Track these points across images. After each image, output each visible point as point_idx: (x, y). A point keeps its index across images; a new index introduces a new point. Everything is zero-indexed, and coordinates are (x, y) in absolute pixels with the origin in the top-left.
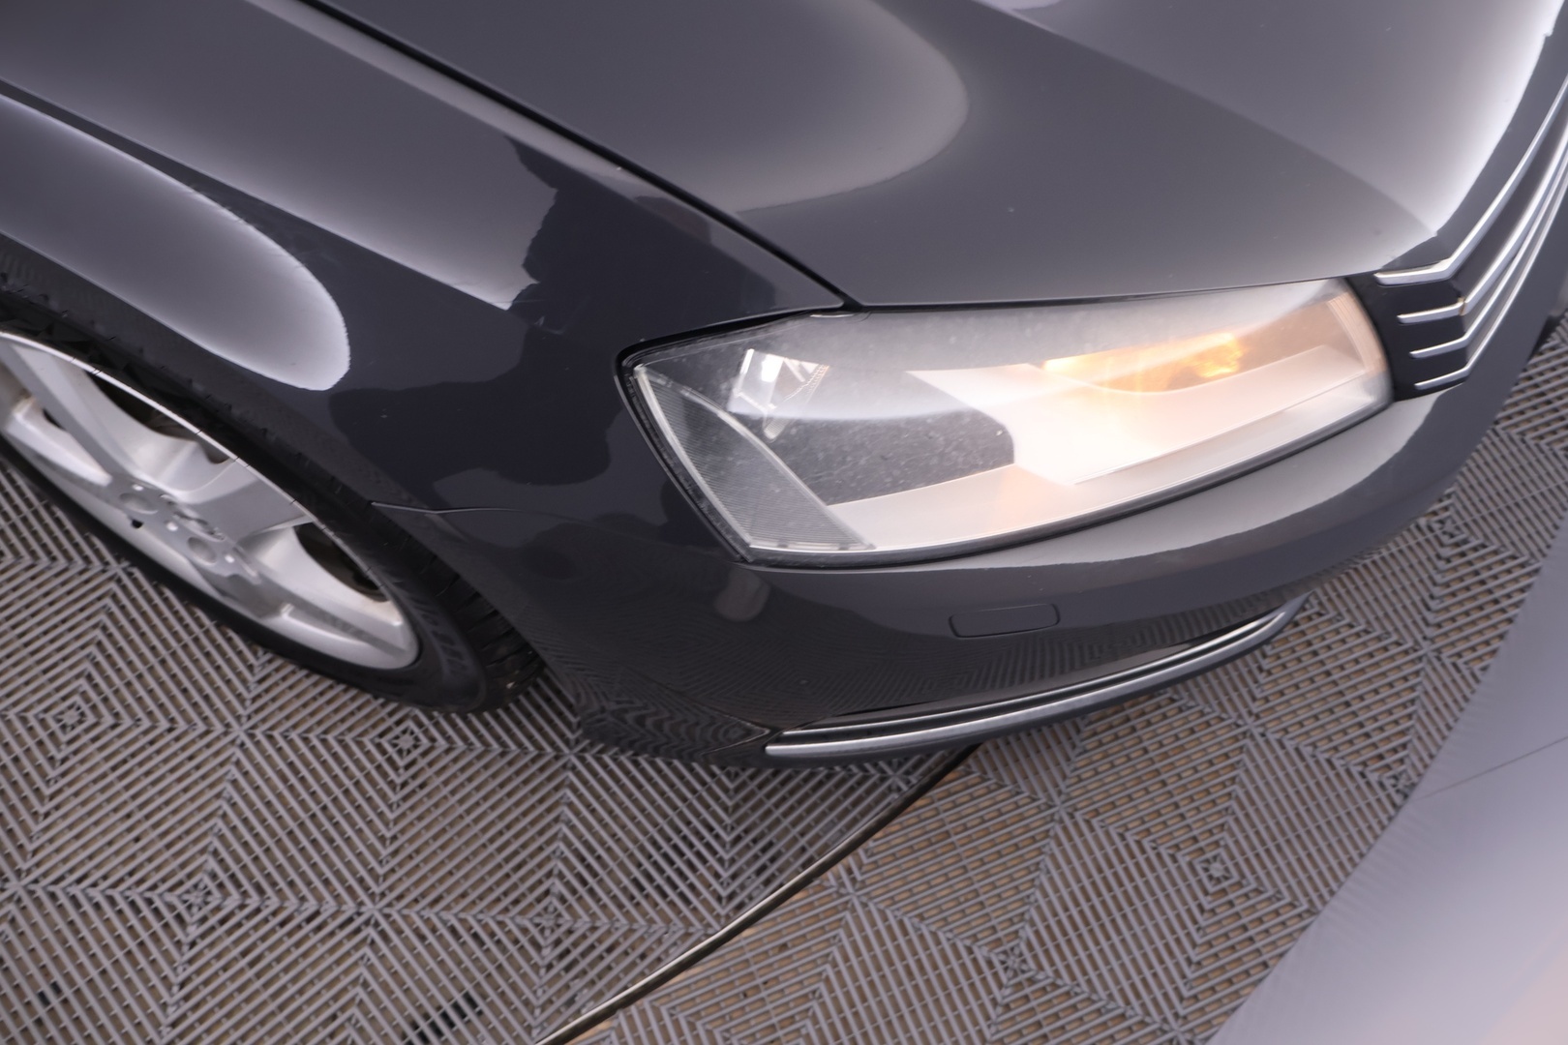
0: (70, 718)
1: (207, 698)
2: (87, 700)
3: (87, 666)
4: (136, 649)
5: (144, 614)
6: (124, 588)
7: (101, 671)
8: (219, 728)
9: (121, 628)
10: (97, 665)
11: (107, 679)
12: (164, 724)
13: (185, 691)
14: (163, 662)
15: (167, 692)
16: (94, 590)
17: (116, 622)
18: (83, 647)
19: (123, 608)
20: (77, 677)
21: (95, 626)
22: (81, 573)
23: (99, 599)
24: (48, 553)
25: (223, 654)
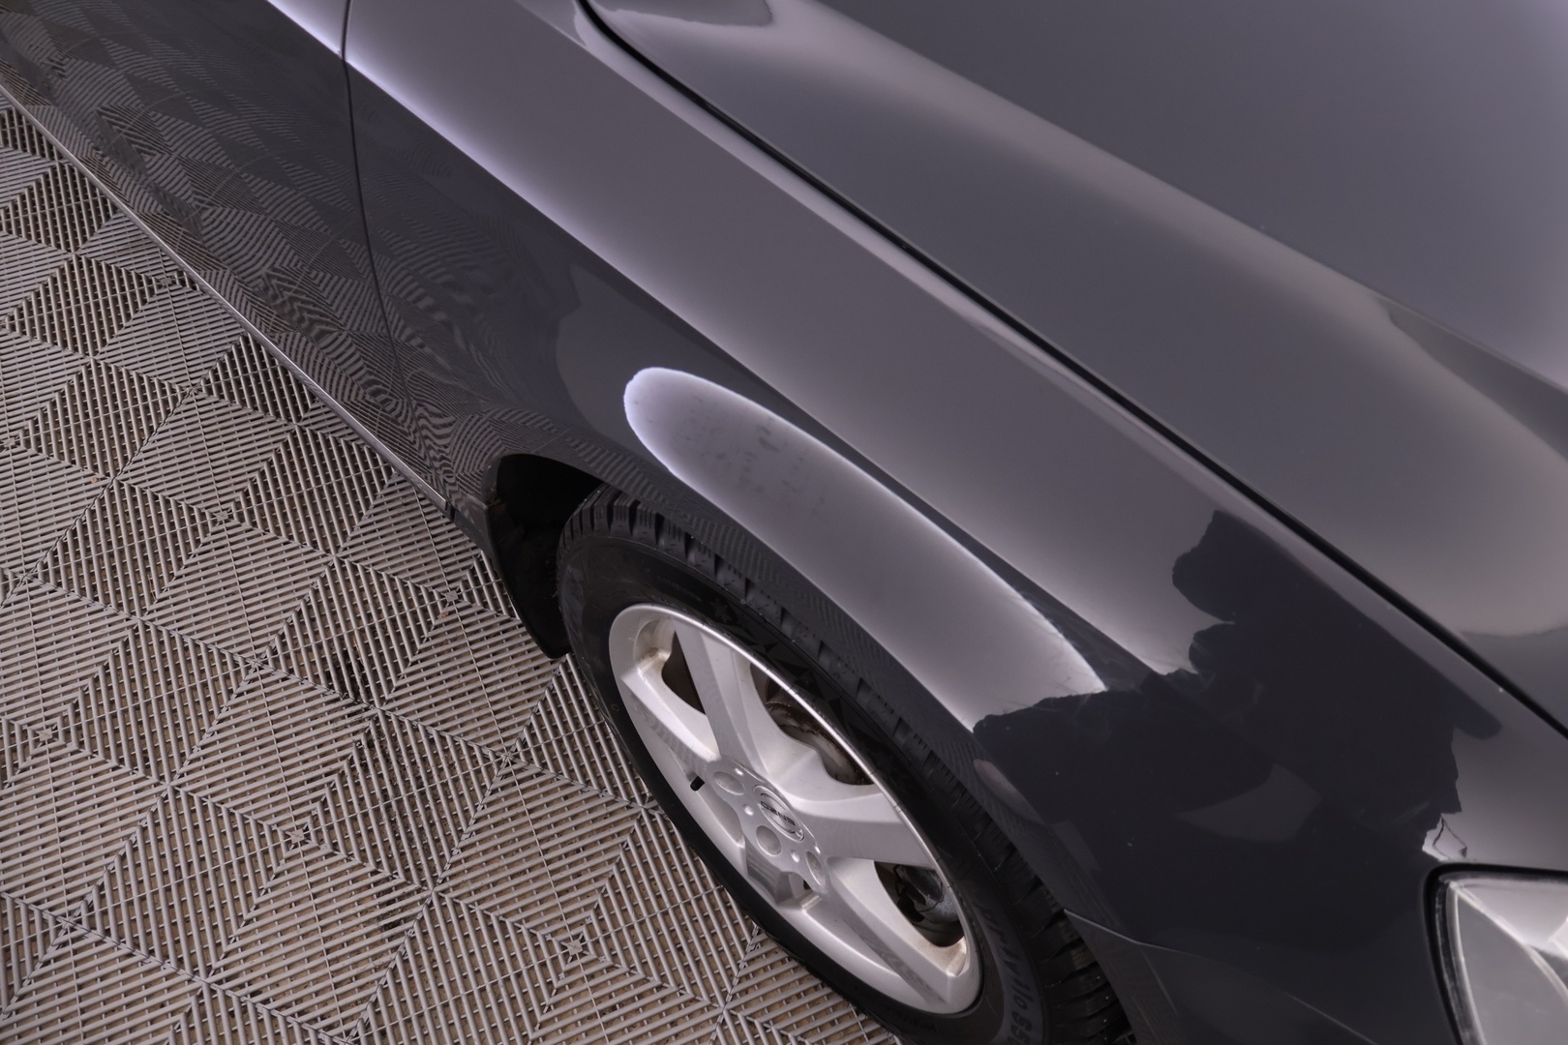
0: (574, 948)
1: (698, 963)
2: (592, 934)
3: (598, 899)
4: (643, 895)
5: (656, 860)
6: (643, 828)
7: (609, 909)
8: (705, 1000)
9: (633, 868)
10: (606, 900)
11: (613, 917)
12: (655, 980)
13: (680, 950)
14: (665, 914)
15: (664, 947)
16: (616, 823)
17: (630, 862)
18: (596, 879)
19: (638, 848)
20: (586, 908)
21: (610, 861)
22: (608, 804)
23: (619, 834)
24: (584, 775)
25: (721, 922)
